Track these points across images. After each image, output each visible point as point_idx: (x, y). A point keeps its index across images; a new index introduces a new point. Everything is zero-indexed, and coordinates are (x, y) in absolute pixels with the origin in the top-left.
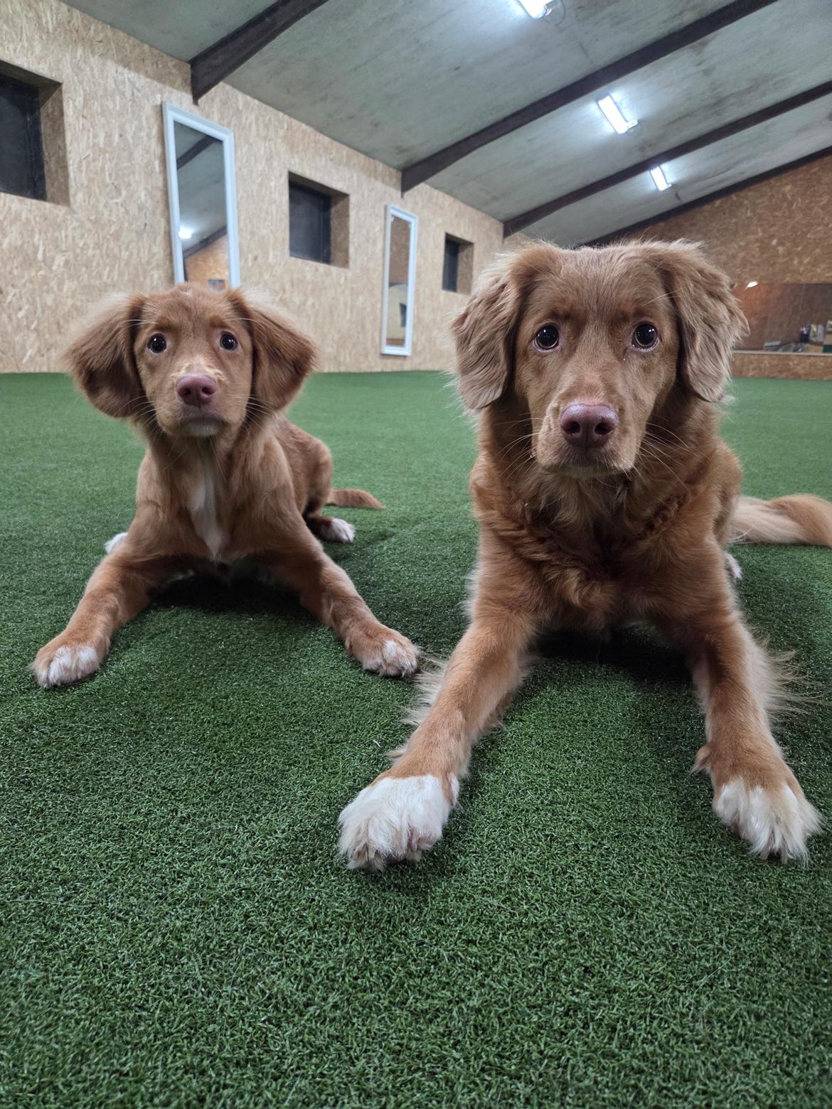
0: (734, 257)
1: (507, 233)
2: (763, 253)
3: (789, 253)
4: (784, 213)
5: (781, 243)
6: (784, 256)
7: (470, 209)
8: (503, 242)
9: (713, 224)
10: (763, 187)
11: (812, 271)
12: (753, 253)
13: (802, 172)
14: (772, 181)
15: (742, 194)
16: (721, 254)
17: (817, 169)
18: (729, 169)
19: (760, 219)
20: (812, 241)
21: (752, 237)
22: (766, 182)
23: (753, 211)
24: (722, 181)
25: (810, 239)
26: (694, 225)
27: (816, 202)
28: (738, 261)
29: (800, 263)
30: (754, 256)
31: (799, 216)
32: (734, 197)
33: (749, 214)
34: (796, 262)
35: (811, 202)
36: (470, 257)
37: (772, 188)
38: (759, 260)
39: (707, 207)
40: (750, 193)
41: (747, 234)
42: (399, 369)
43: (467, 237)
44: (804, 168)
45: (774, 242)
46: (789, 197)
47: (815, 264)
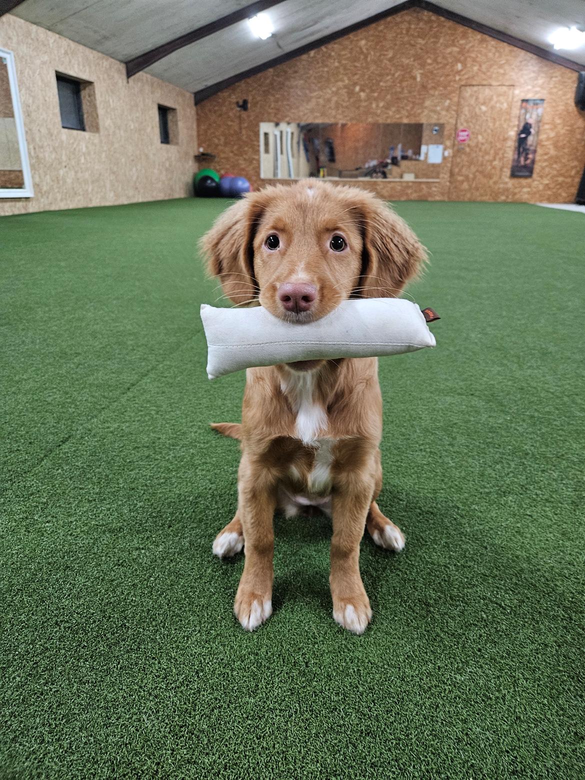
0: (329, 100)
1: (130, 73)
2: (350, 98)
3: (368, 98)
4: (362, 64)
5: (362, 90)
6: (365, 101)
7: (81, 48)
8: (128, 82)
9: (311, 72)
10: (344, 41)
11: (386, 113)
12: (343, 97)
13: (372, 29)
14: (351, 36)
15: (330, 46)
16: (319, 98)
17: (383, 27)
18: (316, 23)
19: (345, 69)
20: (384, 88)
21: (340, 84)
22: (346, 37)
23: (339, 62)
24: (312, 34)
25: (382, 86)
26: (296, 72)
27: (384, 55)
28: (333, 104)
29: (377, 106)
30: (343, 101)
31: (373, 67)
32: (324, 48)
33: (337, 64)
34: (374, 106)
35: (380, 56)
36: (92, 95)
37: (351, 42)
38: (348, 103)
39: (304, 57)
40: (335, 46)
41: (337, 81)
42: (23, 212)
43: (84, 76)
44: (374, 25)
45: (357, 89)
46: (365, 51)
47: (387, 107)
